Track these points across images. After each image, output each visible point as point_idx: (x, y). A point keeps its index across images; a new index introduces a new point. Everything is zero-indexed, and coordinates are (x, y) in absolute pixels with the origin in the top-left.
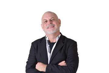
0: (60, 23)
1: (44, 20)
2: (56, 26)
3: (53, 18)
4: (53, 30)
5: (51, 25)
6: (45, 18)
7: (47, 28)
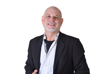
0: (62, 23)
1: (48, 14)
2: (57, 26)
3: (57, 16)
4: (53, 28)
5: (53, 22)
6: (49, 13)
7: (47, 23)
